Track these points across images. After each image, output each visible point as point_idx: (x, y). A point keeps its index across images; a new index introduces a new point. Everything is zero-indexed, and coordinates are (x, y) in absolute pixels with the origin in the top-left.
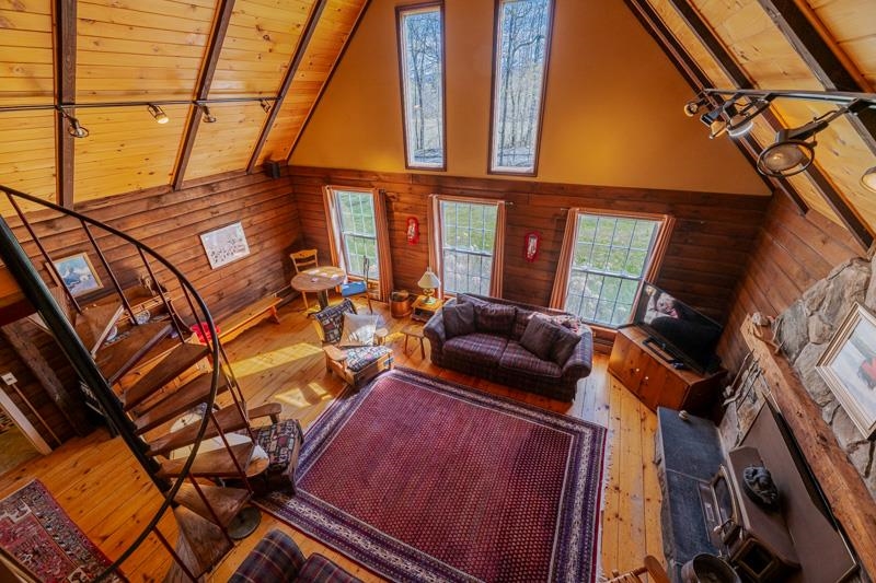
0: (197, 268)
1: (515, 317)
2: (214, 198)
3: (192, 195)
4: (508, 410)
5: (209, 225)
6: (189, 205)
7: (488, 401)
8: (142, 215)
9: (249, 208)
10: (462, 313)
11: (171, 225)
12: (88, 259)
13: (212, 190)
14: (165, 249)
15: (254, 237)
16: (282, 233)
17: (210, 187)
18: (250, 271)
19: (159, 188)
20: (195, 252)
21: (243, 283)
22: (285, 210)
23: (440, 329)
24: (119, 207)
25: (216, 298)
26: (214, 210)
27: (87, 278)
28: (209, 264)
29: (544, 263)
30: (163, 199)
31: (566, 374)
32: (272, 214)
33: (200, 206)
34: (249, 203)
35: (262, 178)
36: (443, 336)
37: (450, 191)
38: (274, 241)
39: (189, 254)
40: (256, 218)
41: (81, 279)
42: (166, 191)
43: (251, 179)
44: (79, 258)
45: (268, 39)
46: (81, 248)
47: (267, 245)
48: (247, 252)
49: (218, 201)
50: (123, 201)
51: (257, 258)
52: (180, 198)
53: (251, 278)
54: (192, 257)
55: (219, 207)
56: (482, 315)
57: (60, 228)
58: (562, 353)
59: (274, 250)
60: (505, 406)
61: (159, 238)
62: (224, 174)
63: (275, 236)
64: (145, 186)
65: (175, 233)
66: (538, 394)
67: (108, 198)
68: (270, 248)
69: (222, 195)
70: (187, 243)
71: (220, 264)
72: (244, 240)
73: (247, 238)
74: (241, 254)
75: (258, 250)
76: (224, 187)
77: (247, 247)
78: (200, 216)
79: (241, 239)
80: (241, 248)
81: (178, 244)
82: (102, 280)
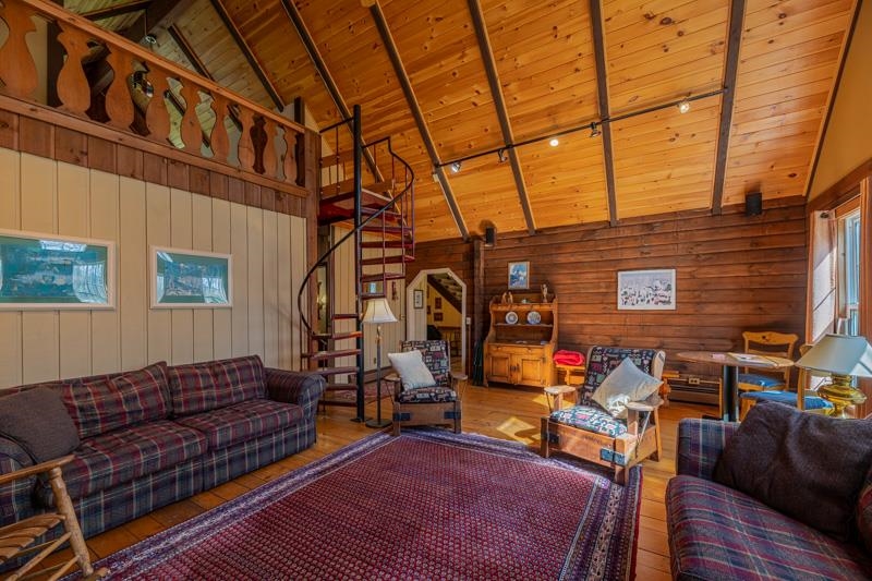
0: (602, 303)
2: (652, 237)
3: (627, 233)
5: (632, 265)
6: (620, 241)
8: (576, 244)
9: (698, 255)
11: (595, 256)
12: (529, 267)
13: (652, 229)
14: (582, 275)
15: (692, 292)
17: (651, 226)
18: (668, 331)
20: (608, 287)
25: (610, 343)
26: (646, 250)
27: (523, 279)
28: (616, 304)
30: (597, 233)
32: (742, 271)
33: (631, 243)
34: (701, 251)
39: (600, 287)
40: (704, 270)
41: (520, 279)
42: (602, 226)
43: (716, 222)
44: (526, 265)
46: (529, 259)
47: (710, 309)
48: (672, 307)
49: (653, 241)
51: (686, 321)
52: (613, 233)
53: (665, 341)
54: (601, 290)
55: (653, 249)
57: (524, 244)
61: (580, 265)
62: (675, 213)
64: (585, 220)
65: (595, 264)
69: (663, 236)
70: (603, 275)
71: (629, 307)
72: (673, 293)
73: (677, 290)
74: (661, 307)
75: (691, 311)
76: (669, 228)
77: (673, 300)
78: (628, 254)
79: (669, 288)
80: (663, 299)
81: (594, 275)
82: (530, 283)
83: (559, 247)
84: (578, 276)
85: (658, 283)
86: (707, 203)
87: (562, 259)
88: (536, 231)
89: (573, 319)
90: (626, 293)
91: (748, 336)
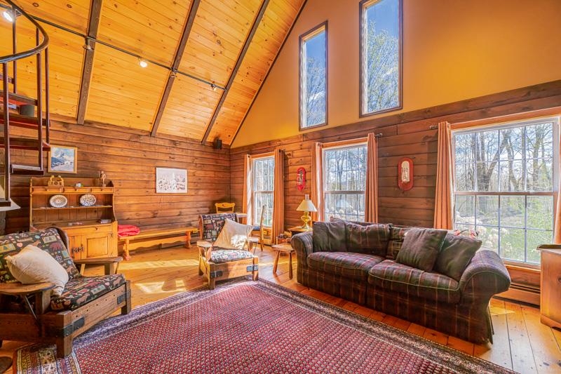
0: (145, 188)
1: (391, 234)
2: (175, 149)
3: (161, 143)
4: (380, 335)
5: (165, 164)
6: (157, 147)
7: (353, 321)
8: (124, 142)
9: (196, 164)
10: (332, 230)
11: (140, 154)
12: (76, 152)
13: (175, 144)
14: (130, 167)
15: (195, 184)
16: (214, 189)
17: (175, 142)
18: (183, 205)
19: (142, 131)
20: (150, 177)
21: (176, 212)
22: (220, 175)
23: (307, 240)
24: (113, 132)
25: (151, 215)
26: (172, 156)
27: (69, 163)
28: (155, 189)
29: (420, 189)
30: (142, 138)
31: (467, 286)
32: (212, 174)
33: (164, 150)
34: (198, 162)
35: (211, 150)
36: (310, 246)
37: (330, 139)
38: (207, 192)
39: (144, 177)
40: (199, 172)
41: (65, 163)
42: (145, 134)
43: (203, 148)
44: (72, 150)
45: (220, 43)
46: (77, 145)
47: (201, 192)
48: (185, 191)
49: (176, 152)
50: (117, 129)
51: (191, 199)
52: (153, 141)
53: (182, 211)
54: (145, 179)
55: (176, 156)
56: (353, 233)
57: (70, 129)
58: (456, 260)
59: (205, 198)
60: (375, 329)
61: (129, 159)
62: (186, 138)
63: (210, 189)
64: (133, 126)
65: (140, 160)
66: (427, 326)
67: (108, 124)
68: (203, 196)
69: (181, 150)
70: (146, 169)
71: (163, 191)
72: (186, 183)
73: (188, 182)
74: (180, 191)
75: (193, 194)
76: (184, 146)
77: (186, 188)
78: (161, 157)
79: (184, 181)
80: (182, 187)
81: (140, 168)
82: (78, 169)
83: (109, 141)
84: (127, 167)
85: (179, 177)
86: (200, 137)
87: (111, 152)
88: (85, 122)
89: (122, 200)
90: (161, 182)
91: (217, 205)
